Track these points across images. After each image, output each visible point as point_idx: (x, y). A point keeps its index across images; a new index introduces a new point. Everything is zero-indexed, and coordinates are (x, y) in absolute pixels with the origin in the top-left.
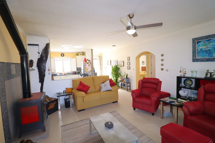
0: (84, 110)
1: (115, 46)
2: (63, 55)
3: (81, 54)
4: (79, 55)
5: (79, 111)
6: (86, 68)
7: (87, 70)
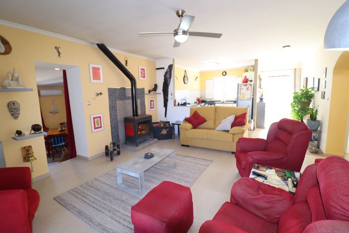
0: (188, 146)
1: (289, 46)
2: (225, 73)
3: (251, 70)
4: (249, 71)
5: (183, 145)
6: (242, 94)
7: (243, 97)
